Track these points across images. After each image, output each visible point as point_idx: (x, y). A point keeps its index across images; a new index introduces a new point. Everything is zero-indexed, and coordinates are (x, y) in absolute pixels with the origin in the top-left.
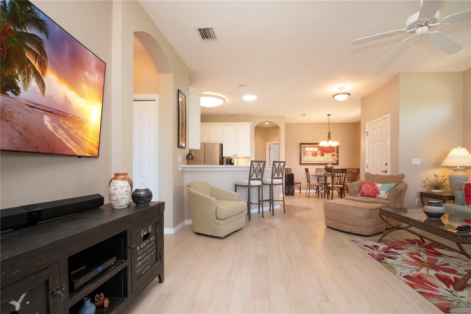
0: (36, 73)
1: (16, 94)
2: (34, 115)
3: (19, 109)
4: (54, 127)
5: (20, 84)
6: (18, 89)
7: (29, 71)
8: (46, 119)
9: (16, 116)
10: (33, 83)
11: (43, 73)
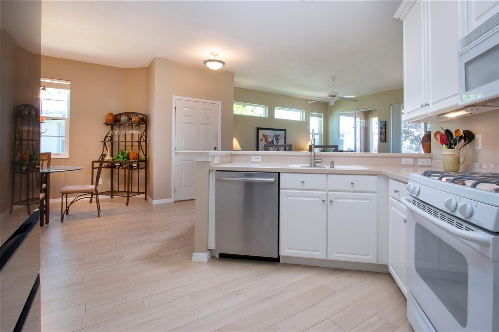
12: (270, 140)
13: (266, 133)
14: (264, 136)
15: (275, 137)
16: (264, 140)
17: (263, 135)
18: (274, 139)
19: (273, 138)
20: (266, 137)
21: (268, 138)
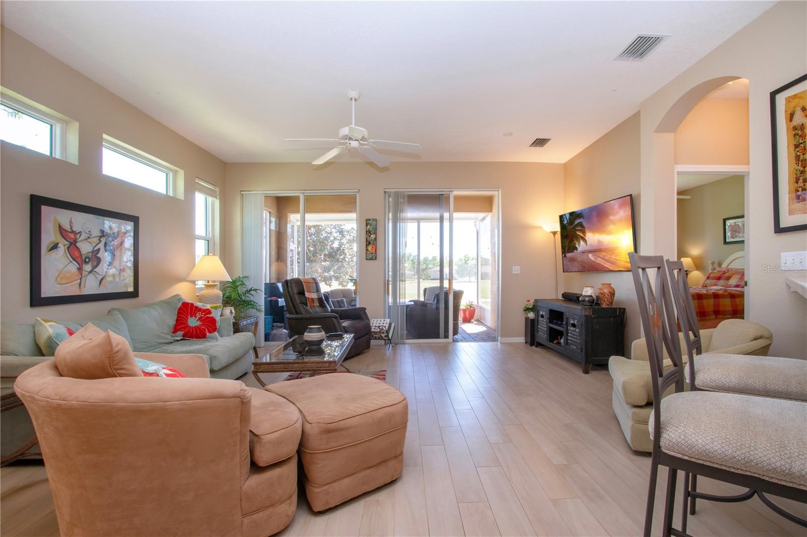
0: (582, 238)
1: (576, 250)
2: (585, 256)
3: (578, 256)
4: (595, 258)
5: (577, 246)
6: (577, 248)
7: (579, 239)
8: (590, 256)
9: (578, 258)
10: (582, 242)
11: (585, 236)
12: (85, 247)
13: (71, 222)
14: (62, 231)
15: (103, 240)
16: (62, 249)
17: (60, 227)
18: (101, 246)
19: (96, 240)
20: (71, 238)
21: (80, 239)
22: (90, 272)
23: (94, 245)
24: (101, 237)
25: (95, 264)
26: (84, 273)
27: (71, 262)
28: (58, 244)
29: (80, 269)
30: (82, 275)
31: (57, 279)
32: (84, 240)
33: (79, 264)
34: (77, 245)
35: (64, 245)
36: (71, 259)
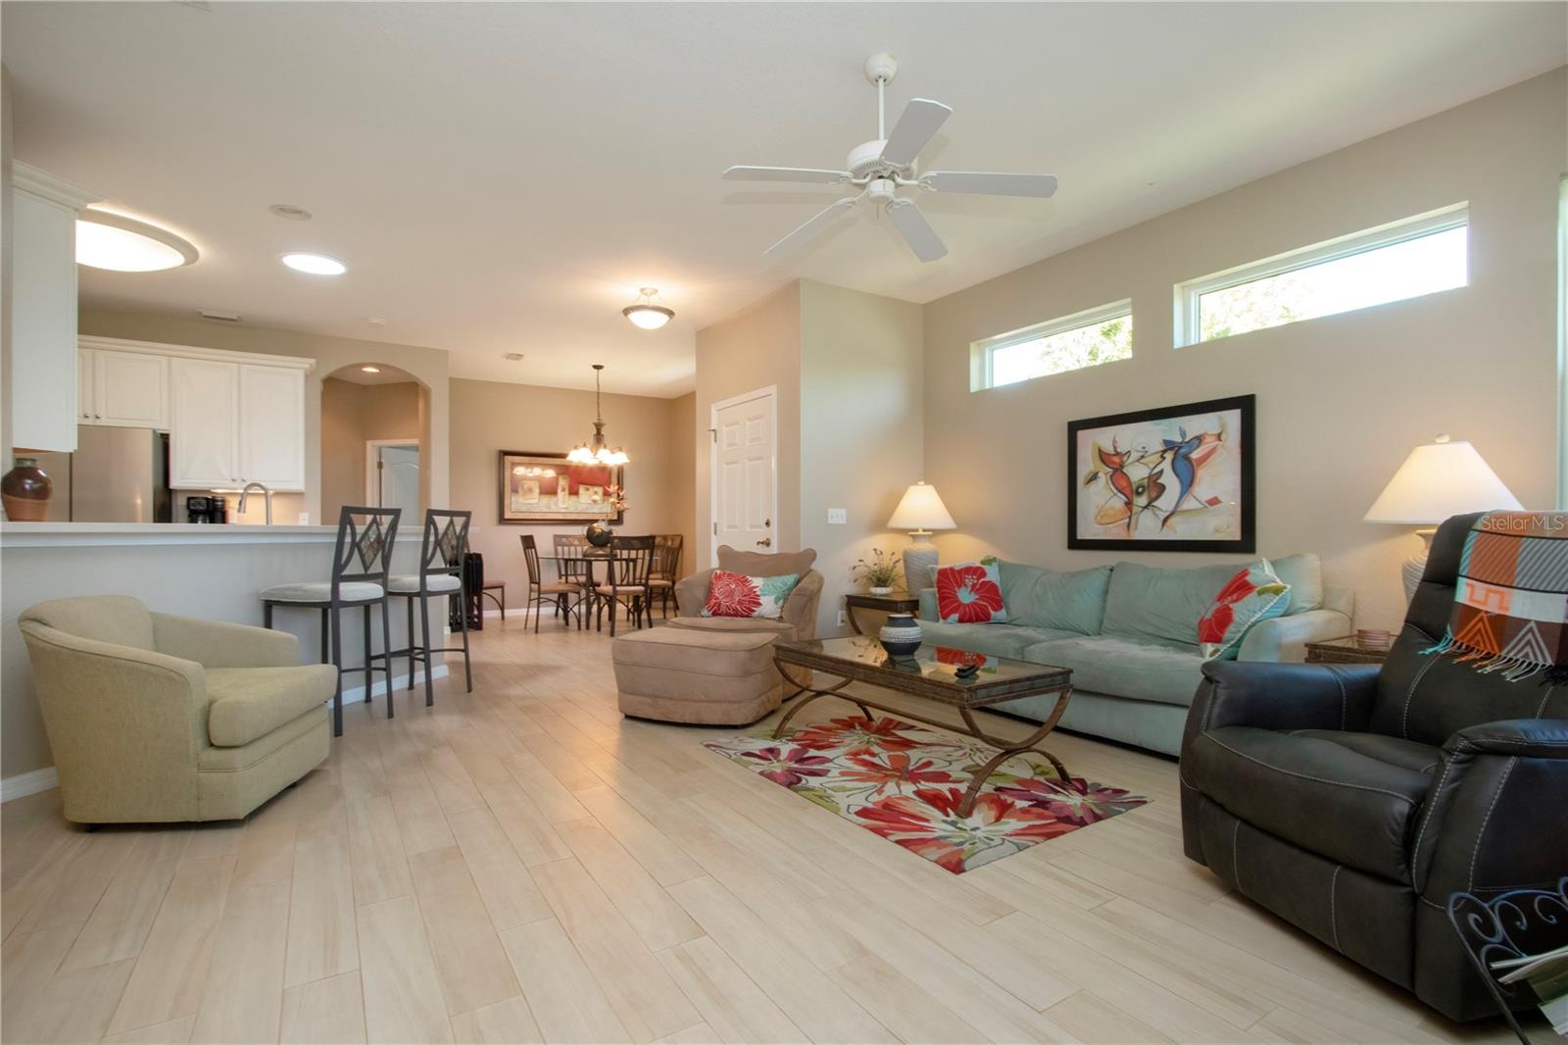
12: (1137, 473)
13: (1114, 441)
14: (1103, 457)
15: (1169, 456)
16: (1103, 478)
17: (1100, 451)
18: (1166, 465)
19: (1156, 458)
20: (1114, 463)
21: (1130, 460)
22: (1145, 507)
23: (1152, 466)
24: (1164, 452)
25: (1154, 494)
26: (1135, 509)
27: (1115, 494)
28: (1097, 473)
29: (1129, 504)
30: (1131, 512)
31: (1096, 519)
32: (1133, 462)
33: (1126, 497)
34: (1124, 470)
35: (1106, 474)
36: (1115, 491)
